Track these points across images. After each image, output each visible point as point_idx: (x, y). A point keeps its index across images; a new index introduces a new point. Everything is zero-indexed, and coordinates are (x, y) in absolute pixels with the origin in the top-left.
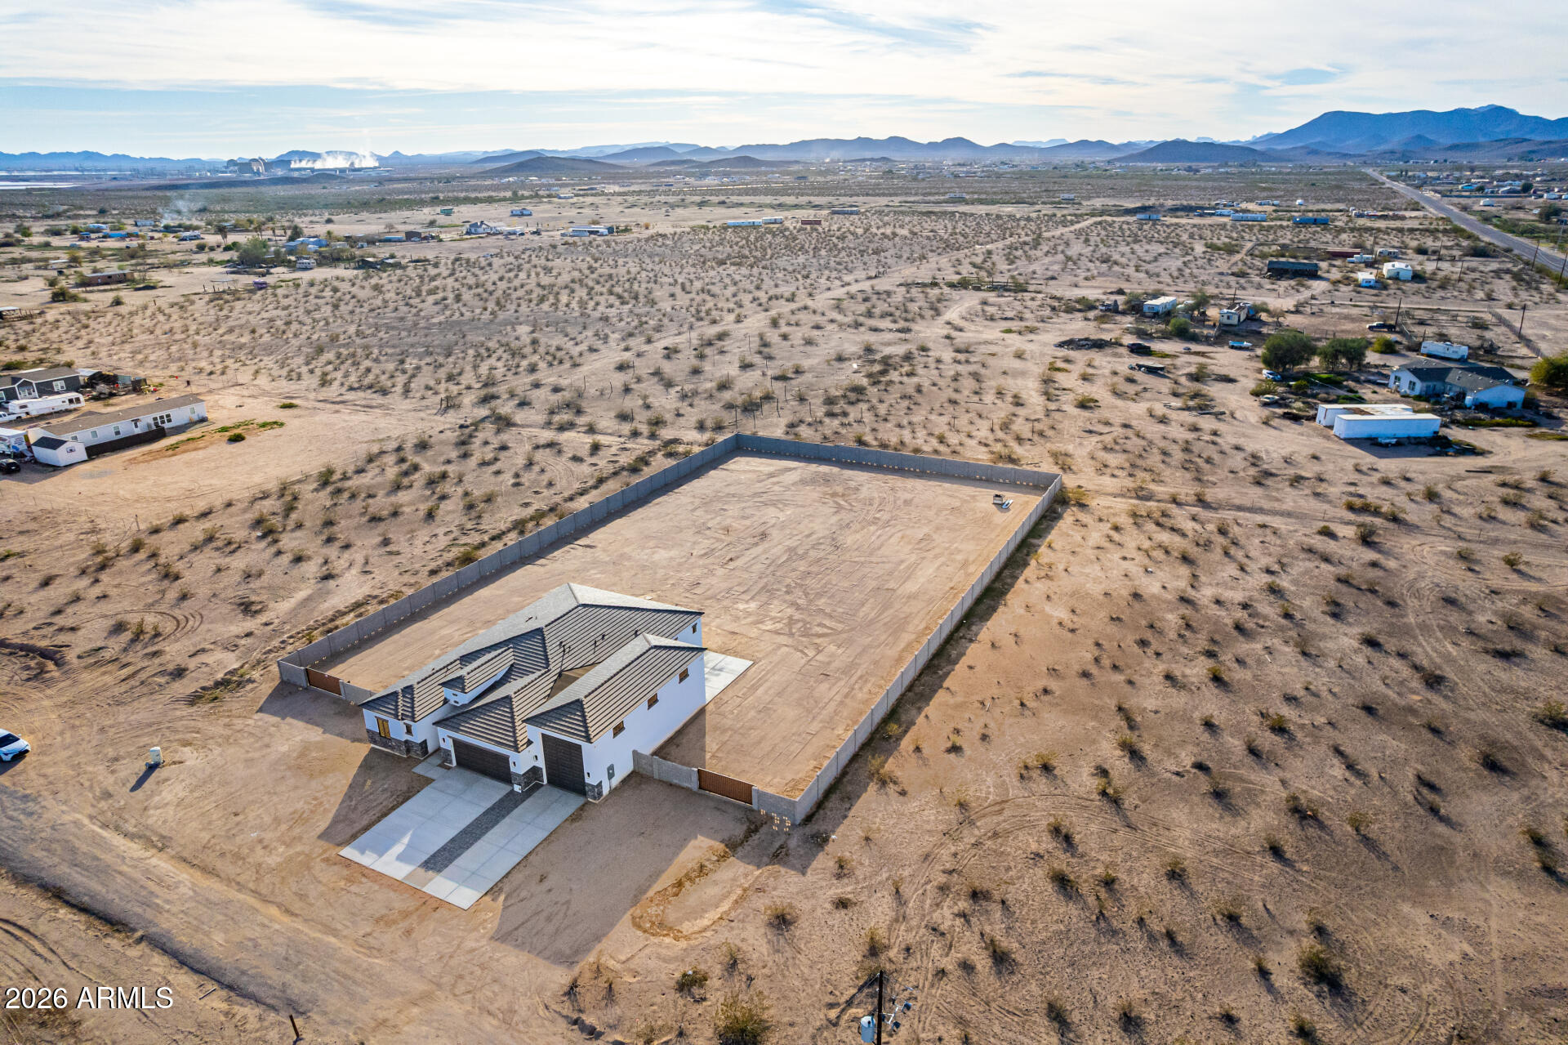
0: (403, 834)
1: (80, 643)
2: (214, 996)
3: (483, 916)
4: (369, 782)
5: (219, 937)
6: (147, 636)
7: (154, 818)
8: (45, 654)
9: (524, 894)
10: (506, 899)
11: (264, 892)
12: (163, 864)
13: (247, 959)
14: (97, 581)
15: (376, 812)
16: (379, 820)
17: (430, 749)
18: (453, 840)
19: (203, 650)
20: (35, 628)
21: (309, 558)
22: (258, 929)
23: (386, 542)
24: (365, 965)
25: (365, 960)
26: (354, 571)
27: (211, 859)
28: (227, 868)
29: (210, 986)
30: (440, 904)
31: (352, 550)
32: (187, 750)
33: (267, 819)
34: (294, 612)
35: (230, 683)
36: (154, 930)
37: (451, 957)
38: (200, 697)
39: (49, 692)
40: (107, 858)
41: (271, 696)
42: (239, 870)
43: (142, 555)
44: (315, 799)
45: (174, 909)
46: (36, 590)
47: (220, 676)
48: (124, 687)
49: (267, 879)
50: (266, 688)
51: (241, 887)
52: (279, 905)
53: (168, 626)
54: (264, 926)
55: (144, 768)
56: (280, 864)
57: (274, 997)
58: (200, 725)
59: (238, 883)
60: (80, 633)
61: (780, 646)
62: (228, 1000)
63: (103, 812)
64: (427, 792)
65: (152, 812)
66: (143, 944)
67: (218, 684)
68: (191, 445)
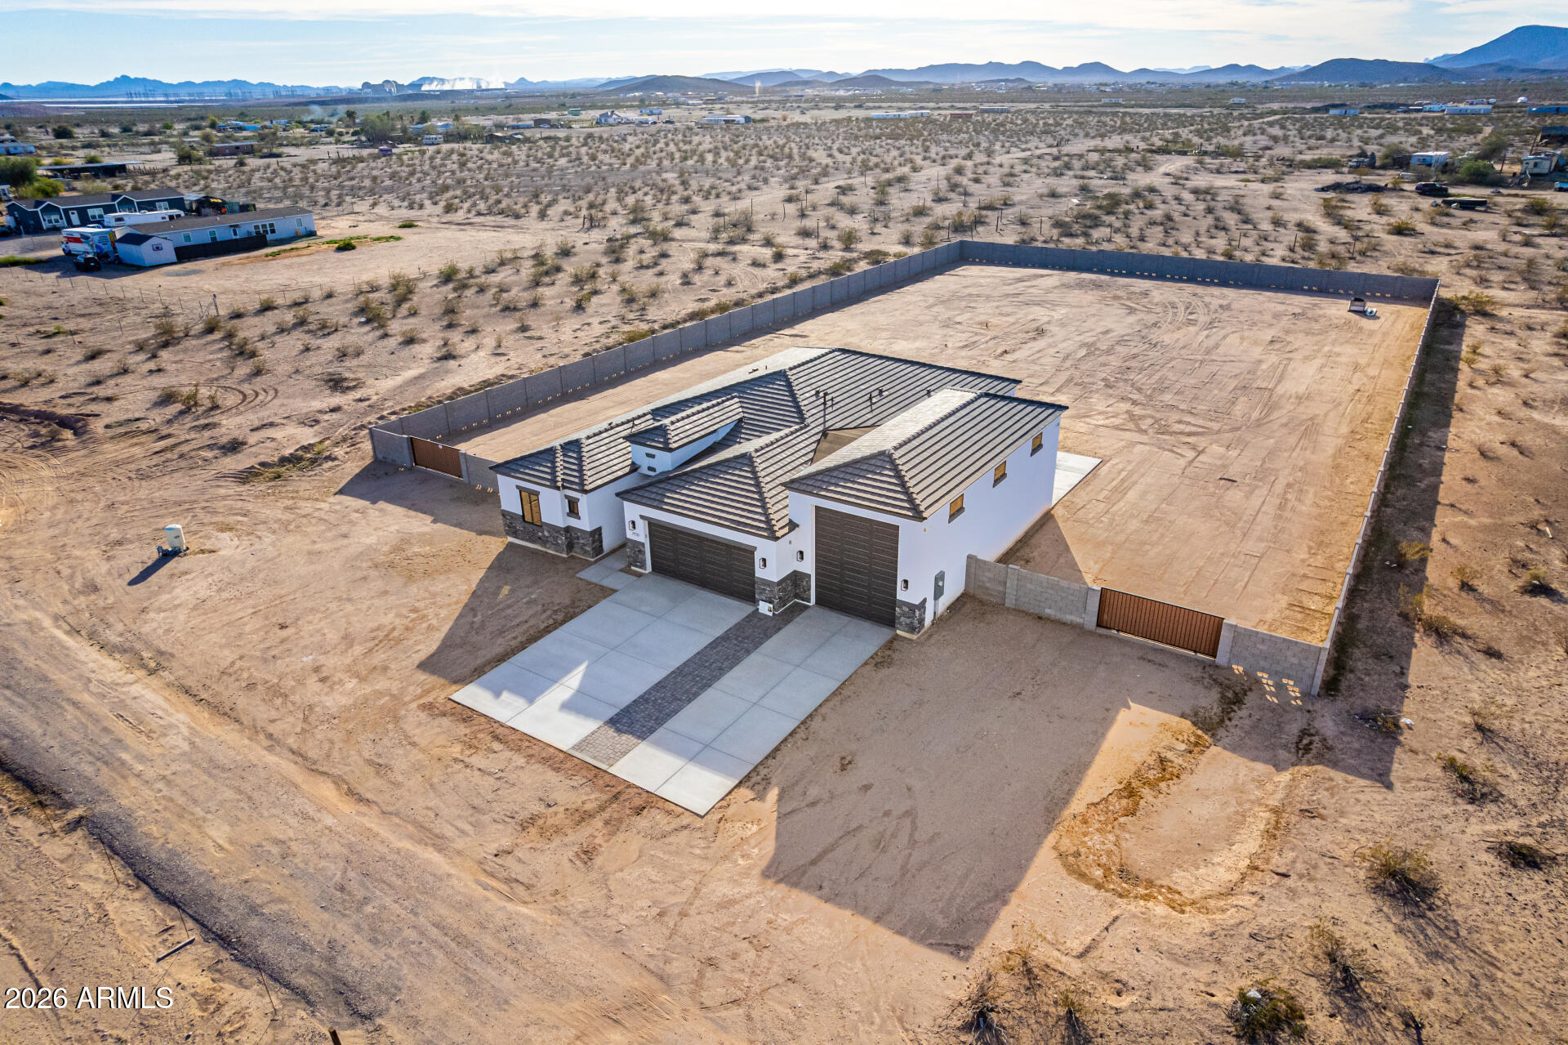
0: (567, 670)
1: (113, 413)
2: (185, 956)
3: (735, 830)
4: (506, 590)
5: (219, 832)
6: (201, 410)
7: (153, 625)
8: (65, 422)
9: (814, 792)
10: (780, 798)
11: (312, 754)
12: (149, 695)
13: (267, 883)
14: (154, 356)
15: (519, 634)
16: (523, 647)
17: (608, 543)
18: (659, 686)
19: (272, 425)
20: (62, 397)
21: (424, 341)
22: (293, 821)
23: (524, 329)
24: (500, 918)
25: (497, 906)
26: (481, 353)
27: (229, 692)
28: (254, 708)
29: (186, 932)
30: (646, 802)
31: (480, 335)
32: (226, 535)
33: (333, 636)
34: (401, 389)
35: (302, 460)
36: (104, 807)
37: (683, 914)
38: (257, 475)
39: (54, 461)
40: (61, 678)
41: (358, 475)
42: (274, 714)
43: (217, 335)
44: (415, 610)
45: (150, 773)
46: (79, 363)
47: (287, 452)
48: (156, 459)
49: (321, 732)
50: (352, 468)
51: (273, 742)
52: (338, 781)
53: (231, 399)
54: (306, 817)
55: (156, 556)
56: (347, 709)
57: (310, 970)
58: (250, 506)
59: (270, 736)
60: (116, 403)
61: (1133, 444)
62: (214, 968)
63: (76, 612)
64: (604, 606)
65: (152, 615)
66: (79, 833)
67: (284, 461)
68: (294, 253)
